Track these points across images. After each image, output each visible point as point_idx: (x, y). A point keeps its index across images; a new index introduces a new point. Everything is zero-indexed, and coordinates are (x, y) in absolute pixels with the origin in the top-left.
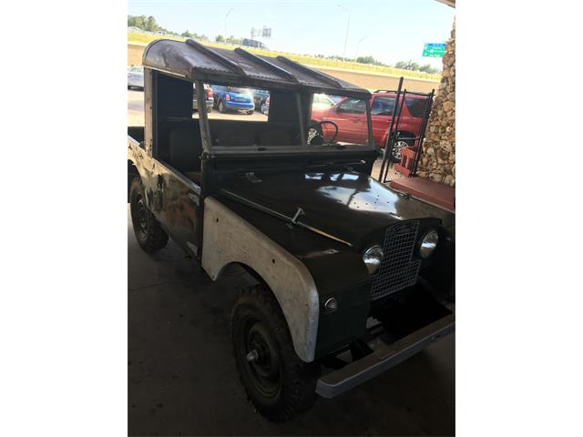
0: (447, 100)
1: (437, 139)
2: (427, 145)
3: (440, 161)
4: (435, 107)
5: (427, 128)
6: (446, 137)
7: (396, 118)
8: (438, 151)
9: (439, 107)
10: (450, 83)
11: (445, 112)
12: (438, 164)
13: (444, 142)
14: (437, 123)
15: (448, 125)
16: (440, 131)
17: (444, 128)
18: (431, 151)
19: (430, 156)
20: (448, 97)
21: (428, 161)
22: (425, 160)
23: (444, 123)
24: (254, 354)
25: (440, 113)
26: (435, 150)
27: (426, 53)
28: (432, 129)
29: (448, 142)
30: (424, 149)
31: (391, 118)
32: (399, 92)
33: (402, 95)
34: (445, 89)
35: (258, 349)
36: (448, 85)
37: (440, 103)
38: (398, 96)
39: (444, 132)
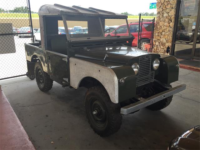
0: (161, 21)
1: (159, 38)
2: (155, 41)
3: (162, 47)
4: (156, 25)
5: (154, 34)
6: (163, 37)
7: (140, 33)
8: (160, 43)
9: (158, 25)
10: (161, 14)
11: (161, 26)
12: (161, 49)
13: (162, 39)
14: (158, 31)
15: (163, 31)
16: (160, 34)
17: (161, 33)
18: (157, 43)
19: (157, 46)
20: (161, 20)
21: (157, 48)
22: (155, 48)
23: (161, 31)
24: (95, 112)
25: (159, 27)
26: (159, 43)
27: (151, 7)
28: (156, 34)
29: (164, 39)
30: (154, 43)
31: (138, 33)
32: (140, 22)
33: (141, 23)
34: (159, 17)
35: (97, 110)
36: (160, 15)
37: (158, 23)
38: (140, 24)
39: (162, 35)
